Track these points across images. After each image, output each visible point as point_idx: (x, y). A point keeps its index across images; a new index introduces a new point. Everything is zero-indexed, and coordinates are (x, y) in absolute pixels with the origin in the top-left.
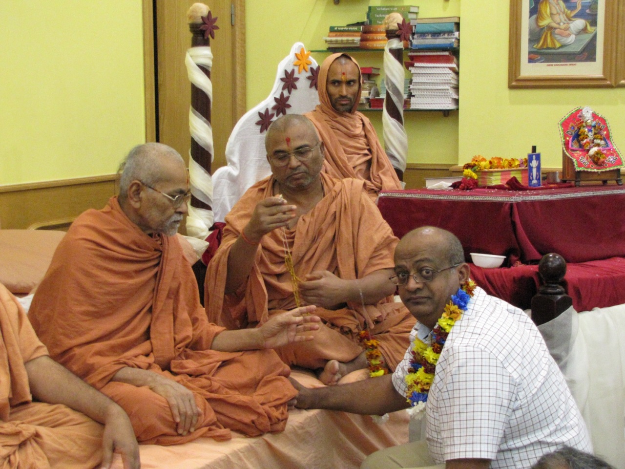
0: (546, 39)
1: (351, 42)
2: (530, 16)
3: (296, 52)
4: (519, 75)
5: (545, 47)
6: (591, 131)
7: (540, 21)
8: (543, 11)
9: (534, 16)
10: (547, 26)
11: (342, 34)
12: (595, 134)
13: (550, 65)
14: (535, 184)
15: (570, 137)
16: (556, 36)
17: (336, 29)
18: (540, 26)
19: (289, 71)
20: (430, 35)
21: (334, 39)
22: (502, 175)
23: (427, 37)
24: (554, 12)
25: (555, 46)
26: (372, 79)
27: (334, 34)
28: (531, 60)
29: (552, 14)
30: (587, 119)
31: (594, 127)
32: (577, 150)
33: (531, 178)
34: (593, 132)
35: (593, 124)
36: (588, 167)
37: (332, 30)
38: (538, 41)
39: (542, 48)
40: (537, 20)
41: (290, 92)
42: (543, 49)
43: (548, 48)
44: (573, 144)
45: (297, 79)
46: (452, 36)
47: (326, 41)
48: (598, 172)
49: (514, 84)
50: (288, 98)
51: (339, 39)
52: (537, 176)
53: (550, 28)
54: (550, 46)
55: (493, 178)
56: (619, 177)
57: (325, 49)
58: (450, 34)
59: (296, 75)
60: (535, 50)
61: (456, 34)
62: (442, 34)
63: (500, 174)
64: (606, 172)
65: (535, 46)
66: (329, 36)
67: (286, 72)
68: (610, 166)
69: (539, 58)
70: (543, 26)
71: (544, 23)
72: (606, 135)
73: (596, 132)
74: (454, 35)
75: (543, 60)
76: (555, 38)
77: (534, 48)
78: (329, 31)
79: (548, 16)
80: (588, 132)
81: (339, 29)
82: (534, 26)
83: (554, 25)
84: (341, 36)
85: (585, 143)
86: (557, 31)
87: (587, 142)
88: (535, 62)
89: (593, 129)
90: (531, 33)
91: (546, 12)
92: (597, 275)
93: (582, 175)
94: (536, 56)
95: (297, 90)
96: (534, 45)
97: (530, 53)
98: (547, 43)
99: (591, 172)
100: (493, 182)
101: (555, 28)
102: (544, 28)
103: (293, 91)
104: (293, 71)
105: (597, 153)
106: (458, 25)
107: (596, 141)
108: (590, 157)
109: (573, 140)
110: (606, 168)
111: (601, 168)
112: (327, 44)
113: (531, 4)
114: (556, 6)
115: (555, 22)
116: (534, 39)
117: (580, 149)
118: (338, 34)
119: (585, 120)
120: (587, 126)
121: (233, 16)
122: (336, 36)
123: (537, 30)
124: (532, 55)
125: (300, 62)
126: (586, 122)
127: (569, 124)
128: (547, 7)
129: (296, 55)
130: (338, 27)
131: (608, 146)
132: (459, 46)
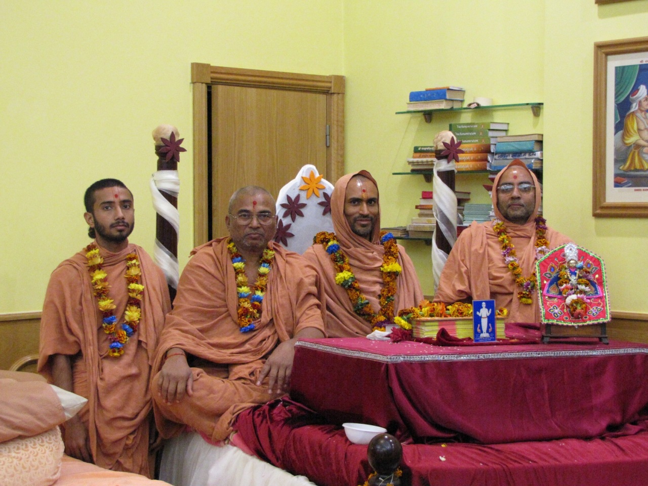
0: (633, 159)
1: (426, 163)
2: (616, 133)
3: (304, 176)
4: (605, 201)
5: (632, 169)
6: (575, 274)
7: (626, 138)
8: (630, 126)
9: (620, 133)
10: (634, 144)
11: (425, 154)
12: (579, 277)
13: (638, 190)
14: (485, 338)
15: (547, 281)
16: (644, 155)
17: (419, 149)
18: (625, 144)
19: (293, 197)
20: (511, 155)
21: (420, 160)
22: (439, 325)
23: (508, 158)
24: (642, 127)
25: (643, 166)
26: (462, 205)
27: (418, 155)
28: (617, 184)
29: (639, 130)
30: (569, 258)
31: (581, 268)
32: (555, 298)
33: (479, 330)
34: (577, 275)
35: (580, 264)
36: (561, 319)
37: (416, 150)
38: (624, 161)
39: (629, 170)
40: (623, 137)
41: (293, 219)
42: (631, 171)
43: (636, 170)
44: (550, 290)
45: (304, 205)
46: (534, 156)
47: (409, 163)
48: (573, 326)
49: (598, 211)
50: (289, 226)
51: (425, 160)
52: (488, 327)
53: (638, 146)
54: (638, 167)
55: (426, 329)
56: (605, 334)
57: (409, 171)
58: (531, 154)
59: (302, 201)
60: (622, 172)
61: (538, 154)
62: (523, 154)
63: (437, 323)
64: (583, 326)
65: (621, 168)
66: (414, 157)
67: (289, 198)
68: (590, 320)
69: (626, 181)
70: (630, 143)
71: (631, 140)
72: (598, 279)
73: (581, 275)
74: (535, 155)
75: (630, 184)
76: (644, 158)
77: (620, 170)
78: (413, 152)
79: (634, 131)
80: (571, 275)
81: (422, 149)
82: (620, 144)
83: (642, 143)
84: (425, 157)
85: (563, 289)
86: (645, 150)
87: (567, 288)
88: (622, 187)
89: (577, 272)
90: (617, 151)
91: (633, 128)
92: (481, 464)
93: (553, 329)
94: (623, 179)
95: (303, 218)
96: (621, 166)
97: (616, 175)
98: (635, 164)
99: (563, 326)
100: (425, 334)
101: (644, 147)
102: (631, 146)
103: (298, 218)
104: (298, 197)
105: (576, 302)
106: (540, 143)
107: (581, 287)
108: (567, 307)
109: (551, 284)
110: (585, 321)
111: (579, 322)
112: (410, 166)
113: (616, 119)
114: (643, 119)
115: (643, 140)
116: (620, 159)
117: (559, 296)
118: (422, 154)
119: (567, 260)
120: (570, 267)
121: (328, 137)
122: (420, 157)
123: (624, 148)
124: (619, 178)
125: (308, 187)
126: (568, 262)
127: (548, 264)
128: (633, 122)
129: (302, 178)
130: (422, 147)
131: (597, 293)
132: (542, 167)
